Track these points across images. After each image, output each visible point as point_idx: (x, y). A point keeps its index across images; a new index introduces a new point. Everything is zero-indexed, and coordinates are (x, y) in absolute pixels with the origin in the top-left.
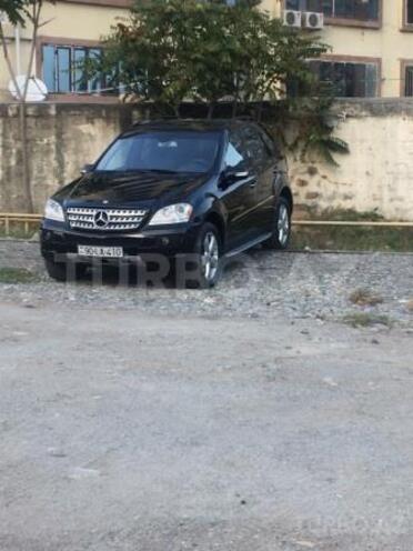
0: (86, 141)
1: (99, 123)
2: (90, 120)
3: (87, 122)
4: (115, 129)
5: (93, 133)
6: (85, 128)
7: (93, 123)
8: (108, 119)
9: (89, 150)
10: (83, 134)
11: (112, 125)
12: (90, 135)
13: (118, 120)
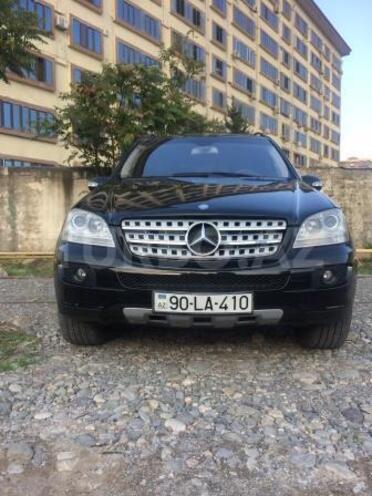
0: (35, 196)
1: (45, 182)
2: (38, 179)
3: (36, 181)
4: (59, 186)
5: (40, 189)
6: (34, 185)
7: (40, 181)
8: (52, 178)
9: (37, 202)
10: (32, 190)
11: (56, 183)
12: (38, 191)
13: (61, 180)
